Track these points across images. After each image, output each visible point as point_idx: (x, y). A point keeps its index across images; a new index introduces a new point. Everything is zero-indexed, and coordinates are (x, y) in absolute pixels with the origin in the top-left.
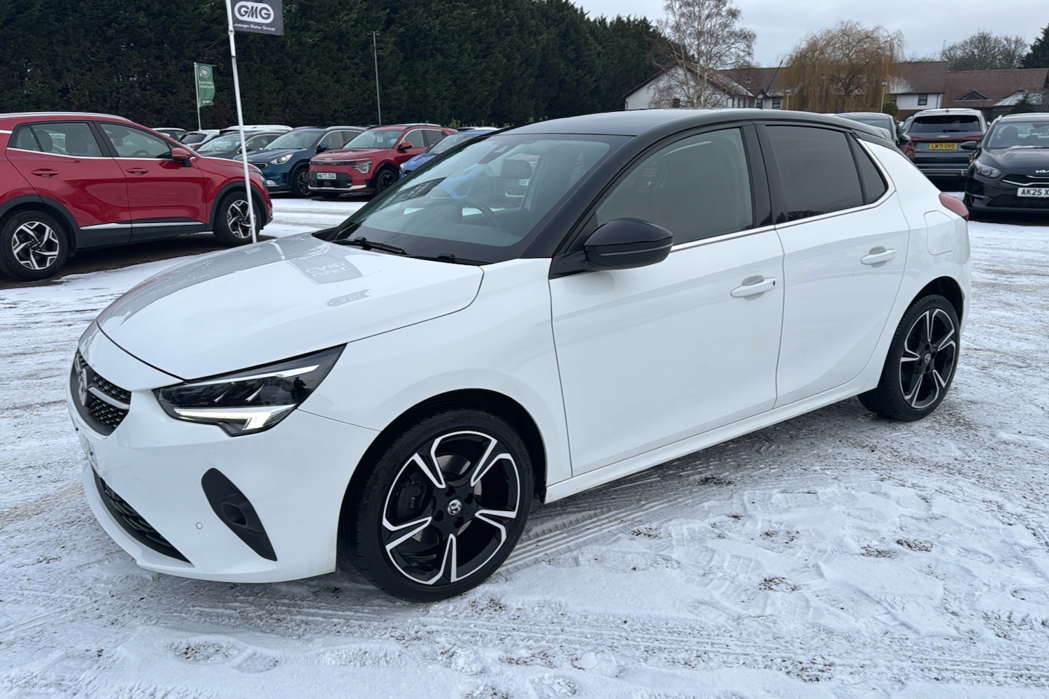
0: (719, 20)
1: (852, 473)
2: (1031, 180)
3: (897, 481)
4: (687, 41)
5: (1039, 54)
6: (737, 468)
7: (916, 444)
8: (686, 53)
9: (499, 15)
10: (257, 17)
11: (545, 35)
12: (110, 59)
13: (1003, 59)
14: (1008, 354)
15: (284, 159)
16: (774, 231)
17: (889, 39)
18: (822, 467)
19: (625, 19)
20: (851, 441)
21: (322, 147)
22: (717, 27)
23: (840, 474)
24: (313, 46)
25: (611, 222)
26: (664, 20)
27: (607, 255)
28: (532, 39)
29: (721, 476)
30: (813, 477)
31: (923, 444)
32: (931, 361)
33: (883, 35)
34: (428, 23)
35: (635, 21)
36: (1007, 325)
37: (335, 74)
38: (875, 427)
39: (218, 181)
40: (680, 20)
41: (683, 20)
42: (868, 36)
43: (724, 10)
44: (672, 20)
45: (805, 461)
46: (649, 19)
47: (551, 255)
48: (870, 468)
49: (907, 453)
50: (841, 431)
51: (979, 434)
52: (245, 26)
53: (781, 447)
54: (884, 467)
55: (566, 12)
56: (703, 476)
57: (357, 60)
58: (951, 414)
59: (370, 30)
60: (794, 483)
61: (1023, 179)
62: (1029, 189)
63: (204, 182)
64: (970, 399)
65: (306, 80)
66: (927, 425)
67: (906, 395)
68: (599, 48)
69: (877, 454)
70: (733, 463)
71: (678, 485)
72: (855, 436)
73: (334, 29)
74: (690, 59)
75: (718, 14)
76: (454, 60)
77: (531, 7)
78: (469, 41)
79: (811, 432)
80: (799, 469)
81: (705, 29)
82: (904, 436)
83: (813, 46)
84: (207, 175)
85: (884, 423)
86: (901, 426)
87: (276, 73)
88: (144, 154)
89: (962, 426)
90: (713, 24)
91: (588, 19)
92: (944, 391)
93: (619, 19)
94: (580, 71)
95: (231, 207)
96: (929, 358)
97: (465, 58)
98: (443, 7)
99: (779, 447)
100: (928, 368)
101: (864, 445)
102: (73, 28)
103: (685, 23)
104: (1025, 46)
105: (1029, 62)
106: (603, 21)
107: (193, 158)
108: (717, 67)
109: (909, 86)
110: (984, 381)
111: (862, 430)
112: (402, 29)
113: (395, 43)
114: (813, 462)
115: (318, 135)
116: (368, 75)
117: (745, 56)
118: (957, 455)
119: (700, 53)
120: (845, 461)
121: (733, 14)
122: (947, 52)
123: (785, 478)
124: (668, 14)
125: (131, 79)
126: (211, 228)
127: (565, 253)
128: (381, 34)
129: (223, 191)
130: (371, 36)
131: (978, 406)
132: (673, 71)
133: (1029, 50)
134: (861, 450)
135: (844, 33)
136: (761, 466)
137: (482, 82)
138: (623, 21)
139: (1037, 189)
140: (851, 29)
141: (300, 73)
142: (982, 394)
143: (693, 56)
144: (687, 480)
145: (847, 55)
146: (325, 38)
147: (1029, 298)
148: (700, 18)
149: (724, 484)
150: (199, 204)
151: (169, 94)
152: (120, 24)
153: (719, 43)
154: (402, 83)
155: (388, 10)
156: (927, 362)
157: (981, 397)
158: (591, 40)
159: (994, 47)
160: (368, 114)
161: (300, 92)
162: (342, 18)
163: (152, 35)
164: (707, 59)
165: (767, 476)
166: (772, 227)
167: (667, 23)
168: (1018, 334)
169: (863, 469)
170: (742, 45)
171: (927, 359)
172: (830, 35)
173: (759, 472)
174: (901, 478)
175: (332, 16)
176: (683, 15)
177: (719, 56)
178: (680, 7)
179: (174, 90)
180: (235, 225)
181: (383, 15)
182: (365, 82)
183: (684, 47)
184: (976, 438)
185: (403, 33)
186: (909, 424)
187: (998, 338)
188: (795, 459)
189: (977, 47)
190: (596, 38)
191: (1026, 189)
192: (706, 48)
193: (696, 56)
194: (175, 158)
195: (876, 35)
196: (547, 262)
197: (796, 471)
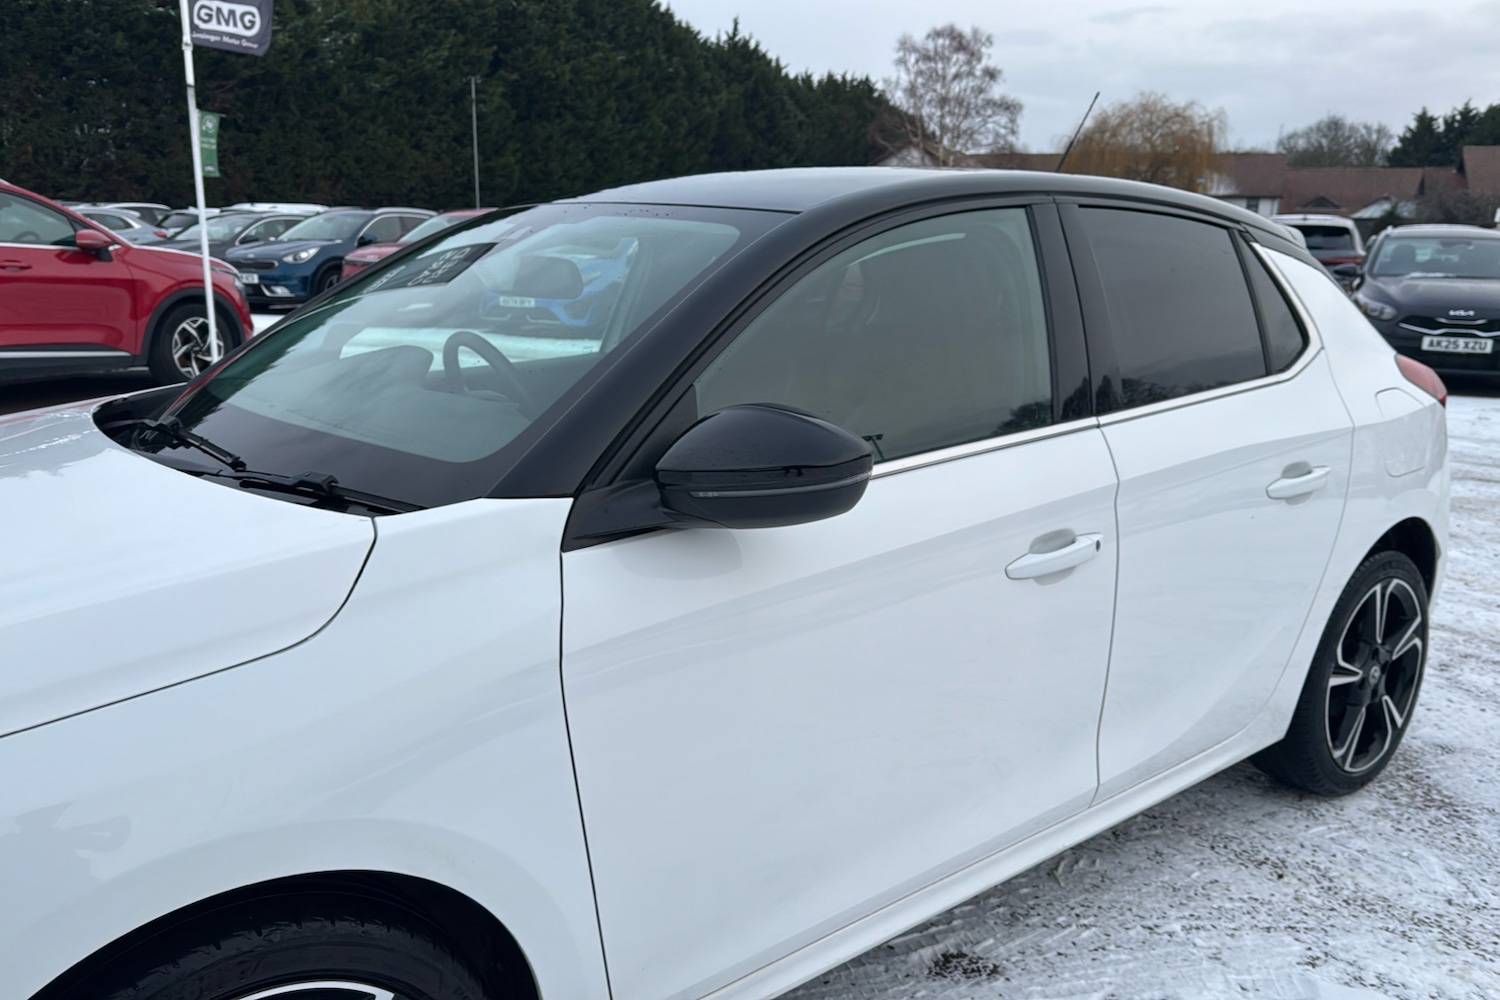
0: (971, 83)
1: (1250, 939)
2: (1442, 326)
3: (1342, 965)
4: (926, 111)
5: (1411, 149)
6: (1010, 925)
7: (1363, 858)
8: (924, 130)
9: (658, 62)
10: (235, 25)
11: (724, 95)
12: (69, 102)
13: (1361, 154)
14: (1476, 636)
15: (304, 255)
16: (1097, 431)
17: (1207, 119)
18: (1184, 922)
19: (839, 78)
20: (1234, 846)
21: (367, 239)
22: (968, 92)
23: (1223, 944)
24: (382, 93)
25: (723, 413)
26: (894, 79)
27: (710, 494)
28: (705, 99)
29: (978, 949)
30: (1169, 954)
31: (1376, 857)
32: (1380, 677)
33: (1198, 114)
34: (554, 69)
35: (852, 81)
36: (1457, 576)
37: (412, 134)
38: (1274, 808)
39: (159, 284)
40: (916, 80)
41: (920, 80)
42: (1178, 115)
43: (978, 70)
44: (905, 79)
45: (1148, 904)
46: (873, 79)
47: (572, 491)
48: (1282, 926)
49: (1349, 882)
50: (1210, 820)
51: (1478, 832)
52: (213, 38)
53: (1098, 862)
54: (1312, 923)
55: (755, 63)
56: (940, 948)
57: (445, 118)
58: (1411, 778)
59: (466, 75)
60: (1131, 972)
61: (1432, 324)
62: (1440, 339)
63: (132, 286)
64: (1438, 741)
65: (368, 142)
66: (1373, 805)
67: (1336, 747)
68: (801, 117)
69: (1291, 882)
70: (1001, 910)
71: (885, 977)
72: (1240, 834)
73: (414, 70)
74: (930, 137)
75: (970, 73)
76: (591, 124)
77: (704, 53)
78: (613, 98)
79: (1153, 822)
80: (1139, 928)
81: (951, 95)
82: (1334, 835)
83: (1102, 126)
84: (138, 275)
85: (1290, 799)
86: (1323, 808)
87: (323, 130)
88: (32, 238)
89: (1439, 808)
90: (963, 88)
91: (787, 75)
92: (1399, 733)
93: (830, 77)
94: (773, 148)
95: (180, 328)
96: (1377, 674)
97: (608, 121)
98: (576, 47)
99: (1094, 862)
100: (1375, 692)
101: (1261, 857)
102: (12, 51)
103: (923, 85)
104: (1391, 137)
105: (1397, 159)
106: (807, 80)
107: (117, 247)
108: (967, 149)
109: (1233, 186)
110: (1451, 696)
111: (1251, 818)
112: (515, 76)
113: (504, 95)
114: (1165, 906)
115: (362, 221)
116: (463, 139)
117: (1007, 134)
118: (1449, 888)
119: (943, 128)
120: (1228, 905)
121: (991, 74)
122: (1285, 141)
123: (1112, 956)
124: (899, 71)
125: (101, 130)
126: (145, 363)
127: (610, 483)
128: (482, 83)
129: (166, 304)
130: (468, 84)
131: (1458, 757)
132: (905, 152)
133: (1396, 143)
134: (1255, 872)
135: (1145, 108)
136: (1061, 920)
137: (632, 156)
138: (835, 81)
139: (1452, 339)
140: (1155, 103)
141: (360, 133)
142: (1456, 728)
143: (933, 133)
144: (904, 962)
145: (1148, 140)
146: (400, 83)
147: (1480, 524)
148: (944, 78)
149: (984, 976)
150: (125, 324)
151: (159, 156)
152: (85, 49)
153: (970, 114)
154: (514, 153)
155: (495, 48)
156: (1373, 681)
157: (1457, 737)
158: (790, 104)
159: (1349, 137)
160: (461, 195)
161: (358, 160)
162: (426, 55)
163: (135, 67)
164: (953, 137)
165: (1074, 951)
166: (1092, 421)
167: (897, 83)
168: (1480, 595)
169: (1268, 929)
170: (1003, 119)
171: (1374, 677)
172: (1126, 110)
173: (1056, 937)
174: (1352, 958)
175: (411, 53)
176: (920, 73)
177: (971, 133)
178: (917, 61)
179: (166, 151)
180: (186, 359)
181: (487, 54)
182: (459, 148)
183: (921, 117)
184: (1475, 842)
185: (517, 81)
186: (1337, 802)
187: (1449, 601)
188: (1128, 898)
189: (1325, 136)
190: (797, 102)
191: (1435, 339)
192: (951, 121)
193: (938, 133)
194: (80, 246)
195: (1188, 113)
196: (559, 509)
197: (1132, 933)
